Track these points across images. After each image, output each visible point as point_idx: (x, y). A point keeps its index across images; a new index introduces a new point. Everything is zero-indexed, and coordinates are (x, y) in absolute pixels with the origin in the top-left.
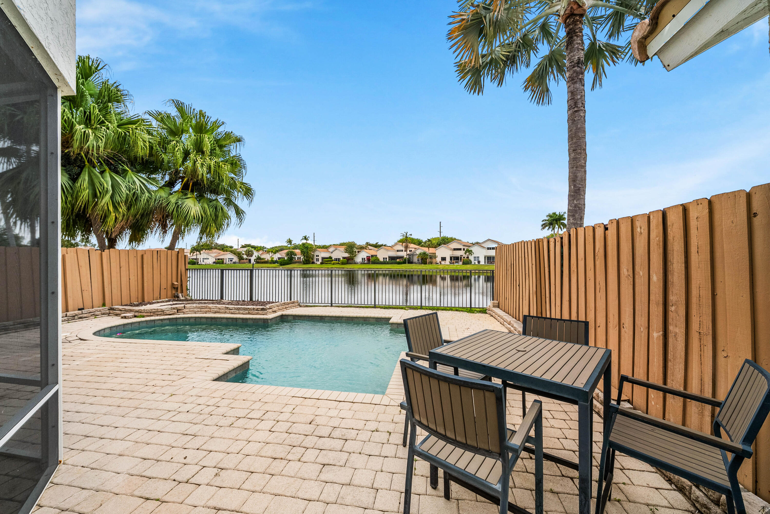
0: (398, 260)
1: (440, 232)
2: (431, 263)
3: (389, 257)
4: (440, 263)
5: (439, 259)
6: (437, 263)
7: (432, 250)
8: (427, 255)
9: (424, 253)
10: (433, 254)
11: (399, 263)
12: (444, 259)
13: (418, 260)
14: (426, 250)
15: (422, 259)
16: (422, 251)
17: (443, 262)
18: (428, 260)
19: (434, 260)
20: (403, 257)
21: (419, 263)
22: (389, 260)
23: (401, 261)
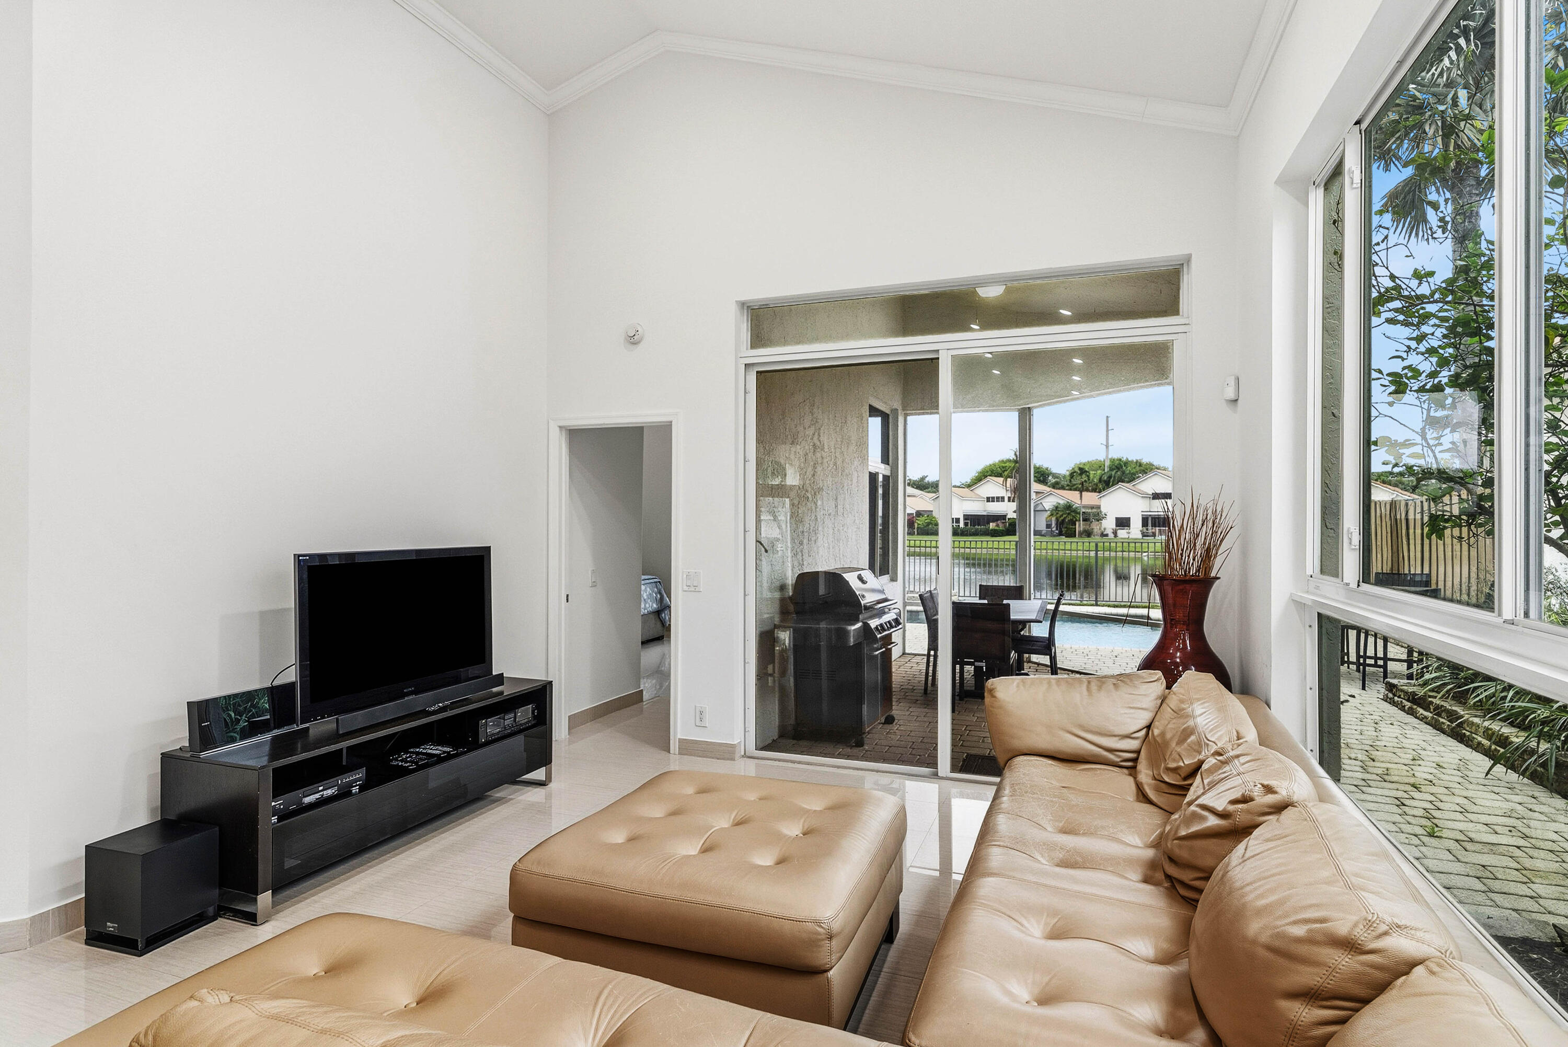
0: (992, 526)
1: (1107, 446)
2: (1088, 534)
3: (966, 517)
4: (1115, 533)
5: (1109, 524)
6: (1103, 535)
7: (1090, 498)
8: (1076, 511)
9: (1069, 507)
10: (1092, 508)
11: (995, 533)
12: (1123, 523)
13: (1049, 526)
14: (1072, 497)
15: (1060, 524)
16: (1062, 502)
17: (1122, 533)
18: (1080, 526)
19: (1095, 527)
20: (1003, 517)
21: (1052, 535)
22: (966, 524)
23: (1001, 527)
